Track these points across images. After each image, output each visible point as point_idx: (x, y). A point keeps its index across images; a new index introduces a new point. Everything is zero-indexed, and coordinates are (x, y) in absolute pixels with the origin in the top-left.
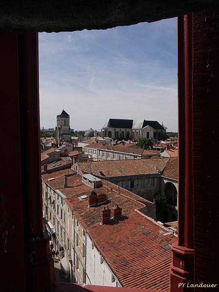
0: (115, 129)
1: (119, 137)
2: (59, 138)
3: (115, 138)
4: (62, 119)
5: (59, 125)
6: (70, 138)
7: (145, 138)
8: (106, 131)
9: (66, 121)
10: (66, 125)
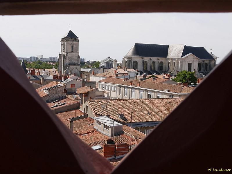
0: (143, 58)
1: (149, 69)
2: (64, 70)
3: (143, 71)
4: (68, 43)
5: (65, 51)
6: (79, 70)
7: (186, 70)
8: (130, 60)
9: (74, 46)
10: (73, 52)
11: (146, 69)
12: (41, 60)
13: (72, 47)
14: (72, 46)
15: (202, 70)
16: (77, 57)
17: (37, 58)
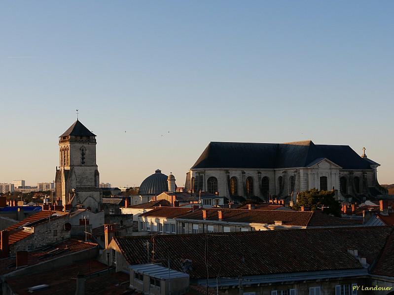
0: (227, 172)
1: (241, 193)
2: (67, 200)
3: (229, 197)
4: (75, 146)
5: (68, 163)
6: (98, 200)
7: (316, 189)
8: (202, 177)
9: (87, 152)
10: (86, 164)
11: (236, 192)
12: (20, 190)
13: (83, 154)
14: (83, 152)
15: (349, 192)
16: (94, 174)
17: (13, 186)
